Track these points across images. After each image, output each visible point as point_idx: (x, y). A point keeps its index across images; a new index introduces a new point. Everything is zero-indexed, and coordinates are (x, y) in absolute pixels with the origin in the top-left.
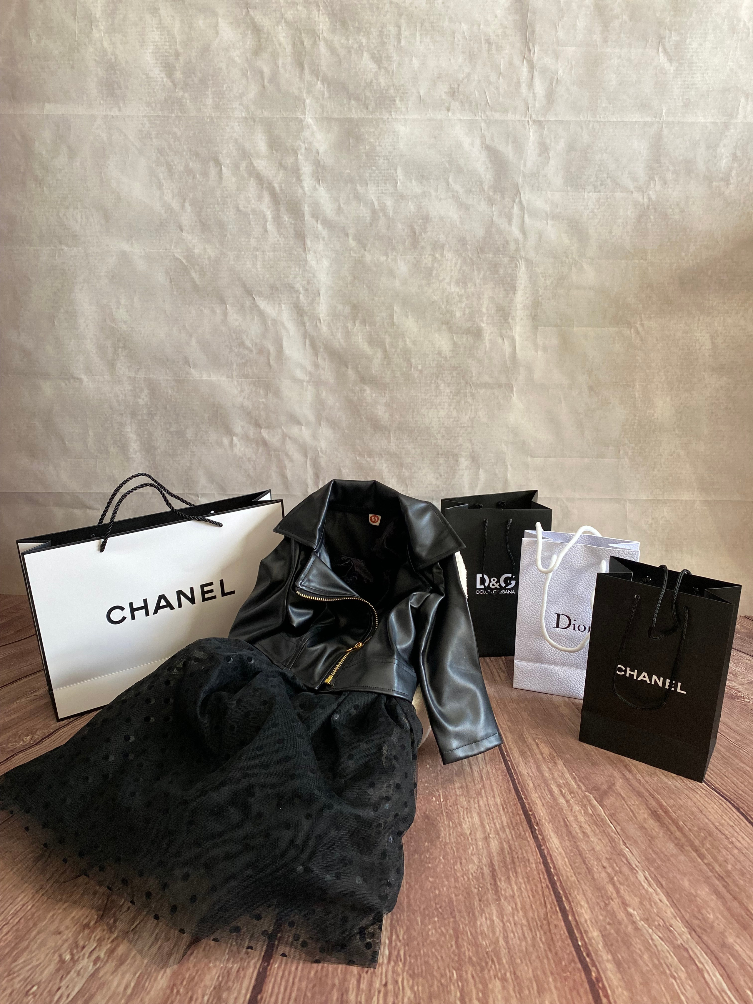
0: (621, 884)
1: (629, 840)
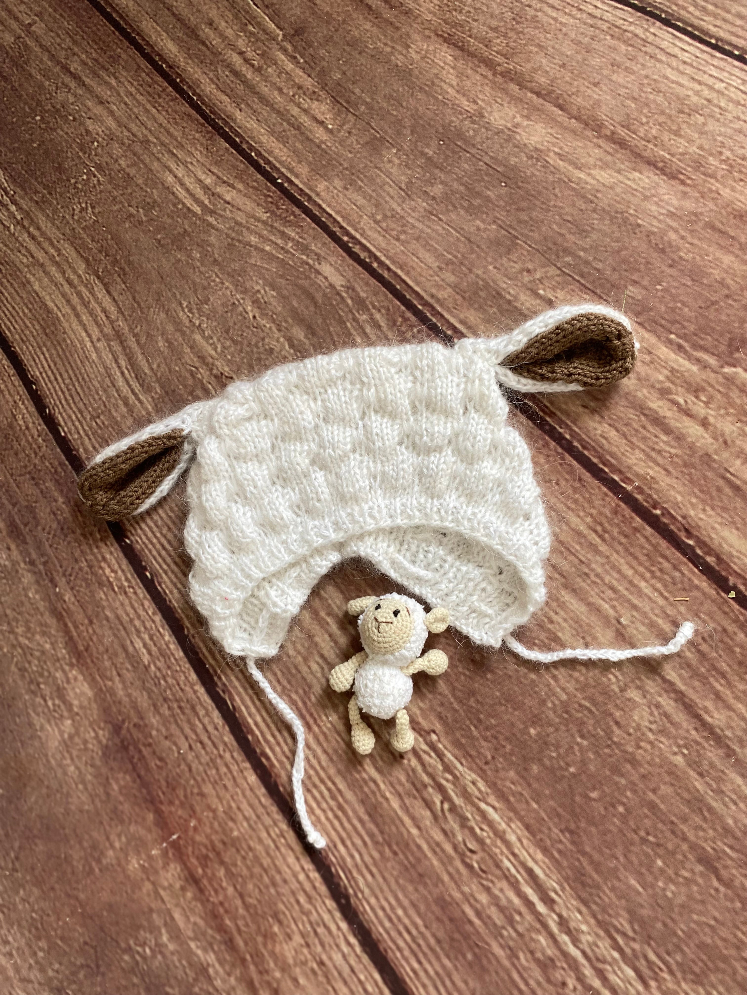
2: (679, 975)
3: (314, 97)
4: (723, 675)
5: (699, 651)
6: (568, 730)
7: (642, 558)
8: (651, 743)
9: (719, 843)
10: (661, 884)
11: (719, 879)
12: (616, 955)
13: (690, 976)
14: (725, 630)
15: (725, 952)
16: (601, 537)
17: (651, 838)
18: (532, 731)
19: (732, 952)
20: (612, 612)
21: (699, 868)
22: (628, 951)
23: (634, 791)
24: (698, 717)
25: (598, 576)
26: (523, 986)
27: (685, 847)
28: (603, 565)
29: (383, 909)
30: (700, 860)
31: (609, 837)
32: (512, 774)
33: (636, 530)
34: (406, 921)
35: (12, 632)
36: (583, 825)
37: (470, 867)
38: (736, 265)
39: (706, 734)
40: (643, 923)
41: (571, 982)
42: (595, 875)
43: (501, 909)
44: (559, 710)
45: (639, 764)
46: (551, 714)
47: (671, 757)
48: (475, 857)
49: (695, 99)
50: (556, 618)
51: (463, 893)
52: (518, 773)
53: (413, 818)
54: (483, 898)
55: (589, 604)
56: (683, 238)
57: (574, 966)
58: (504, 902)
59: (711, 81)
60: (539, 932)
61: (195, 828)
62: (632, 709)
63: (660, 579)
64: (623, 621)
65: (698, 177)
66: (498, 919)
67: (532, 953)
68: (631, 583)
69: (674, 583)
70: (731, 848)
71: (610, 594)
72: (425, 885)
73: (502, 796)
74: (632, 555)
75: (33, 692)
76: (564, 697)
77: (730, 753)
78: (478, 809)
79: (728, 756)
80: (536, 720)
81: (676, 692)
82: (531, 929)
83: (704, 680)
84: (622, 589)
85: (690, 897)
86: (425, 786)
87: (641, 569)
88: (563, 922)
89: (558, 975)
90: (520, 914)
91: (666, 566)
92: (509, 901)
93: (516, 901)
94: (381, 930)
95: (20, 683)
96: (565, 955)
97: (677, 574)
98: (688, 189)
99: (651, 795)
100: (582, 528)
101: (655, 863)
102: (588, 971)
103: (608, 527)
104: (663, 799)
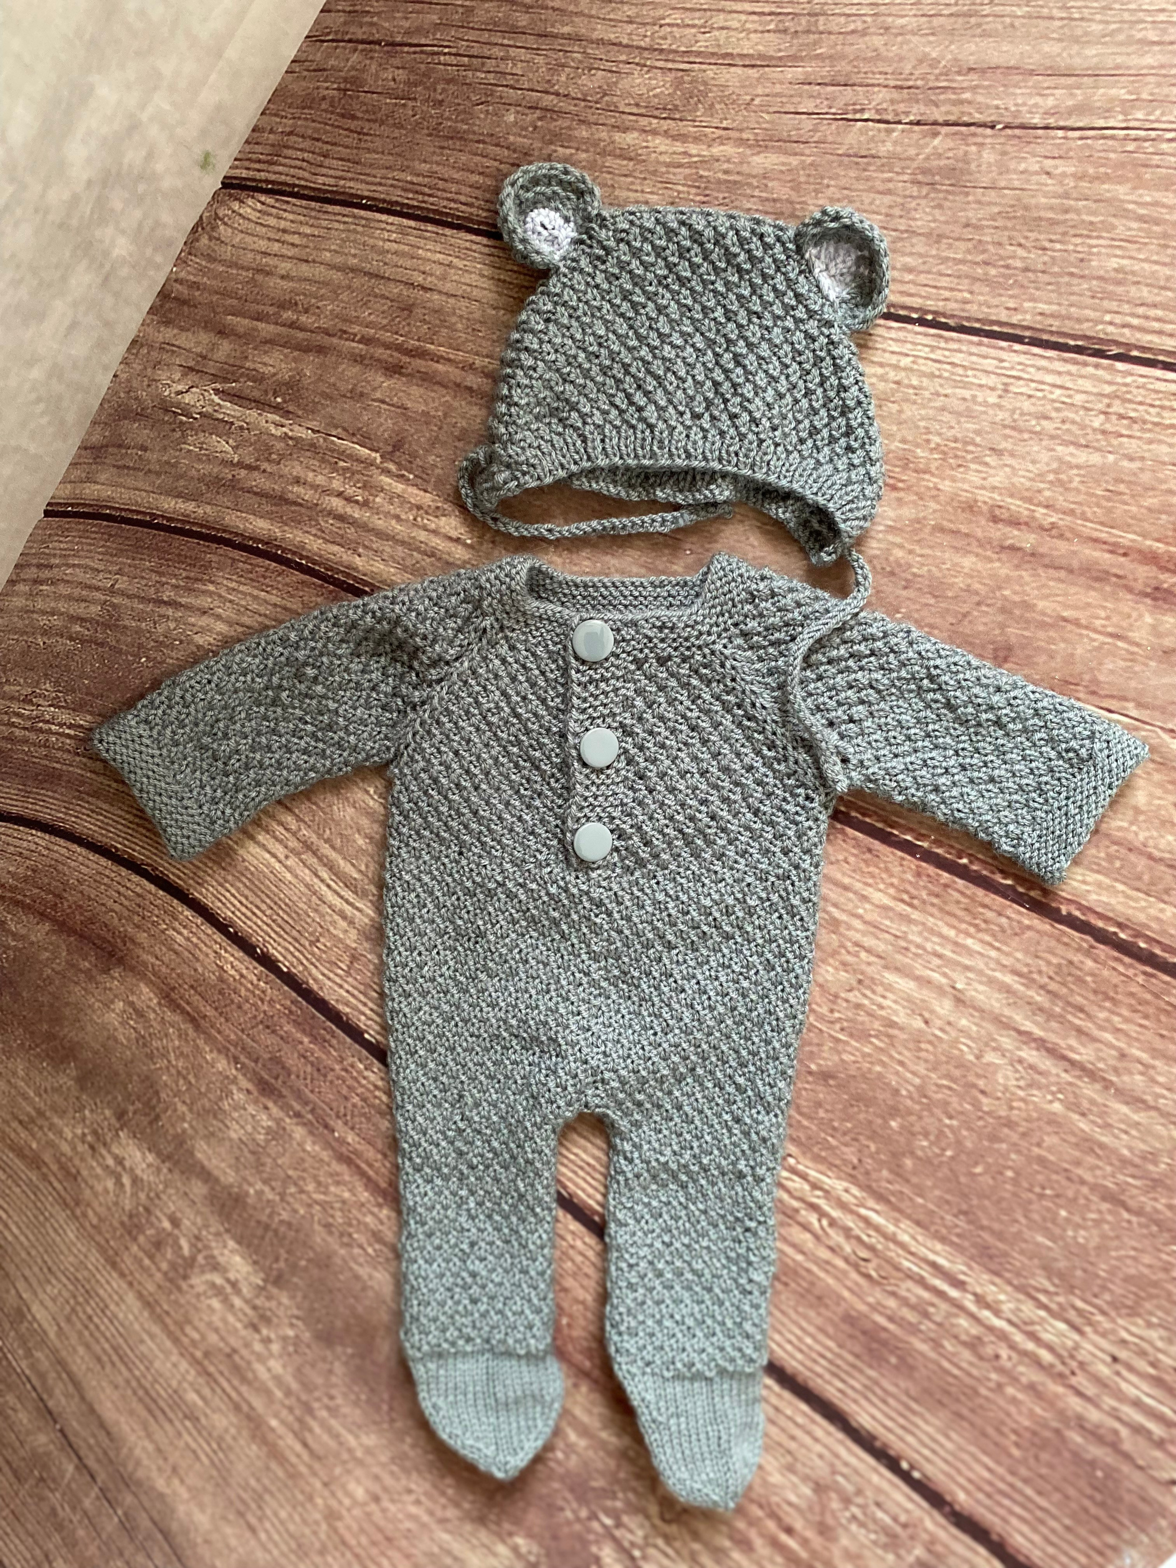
2: (1113, 1314)
3: (438, 512)
4: (1081, 1010)
5: (1049, 992)
6: (932, 1115)
7: (960, 913)
8: (1022, 1100)
9: (1121, 1177)
10: (1070, 1233)
11: (1128, 1210)
12: (1042, 1313)
13: (1124, 1311)
14: (1071, 962)
15: (1154, 1278)
16: (910, 905)
17: (1048, 1192)
18: (893, 1124)
19: (1161, 1275)
20: (944, 981)
21: (1105, 1206)
22: (1053, 1306)
23: (1019, 1152)
24: (1064, 1058)
25: (918, 946)
26: (955, 1371)
27: (1085, 1190)
28: (920, 933)
29: (790, 1342)
30: (1104, 1199)
31: (1004, 1205)
32: (885, 1173)
33: (946, 886)
34: (818, 1347)
35: (302, 1191)
36: (975, 1202)
37: (868, 1277)
38: (979, 566)
39: (1078, 1073)
40: (1061, 1276)
41: (1004, 1353)
42: (1000, 1245)
43: (913, 1307)
44: (916, 1096)
45: (1017, 1124)
46: (909, 1103)
47: (1047, 1107)
48: (871, 1266)
49: (881, 386)
50: (886, 1003)
51: (869, 1304)
52: (891, 1171)
53: (794, 1246)
54: (892, 1303)
55: (918, 979)
56: (911, 552)
57: (1003, 1337)
58: (913, 1300)
59: (894, 359)
60: (956, 1316)
61: (569, 1325)
62: (995, 1073)
63: (986, 931)
64: (959, 986)
65: (909, 476)
66: (911, 1316)
67: (956, 1337)
68: (956, 944)
69: (1003, 931)
70: (1133, 1176)
71: (937, 961)
72: (827, 1306)
73: (880, 1197)
74: (949, 913)
75: (348, 1245)
76: (917, 1081)
77: (1108, 1085)
78: (860, 1216)
79: (1106, 1088)
80: (894, 1111)
81: (1035, 1040)
82: (949, 1315)
83: (1061, 1019)
84: (948, 954)
85: (1104, 1236)
86: (797, 1211)
87: (964, 926)
88: (980, 1300)
89: (989, 1350)
90: (933, 1305)
91: (990, 915)
92: (919, 1297)
93: (926, 1295)
94: (794, 1363)
95: (329, 1239)
96: (991, 1329)
97: (1004, 920)
98: (901, 494)
99: (1036, 1150)
100: (887, 901)
101: (1057, 1214)
102: (1018, 1338)
103: (914, 892)
104: (1049, 1149)
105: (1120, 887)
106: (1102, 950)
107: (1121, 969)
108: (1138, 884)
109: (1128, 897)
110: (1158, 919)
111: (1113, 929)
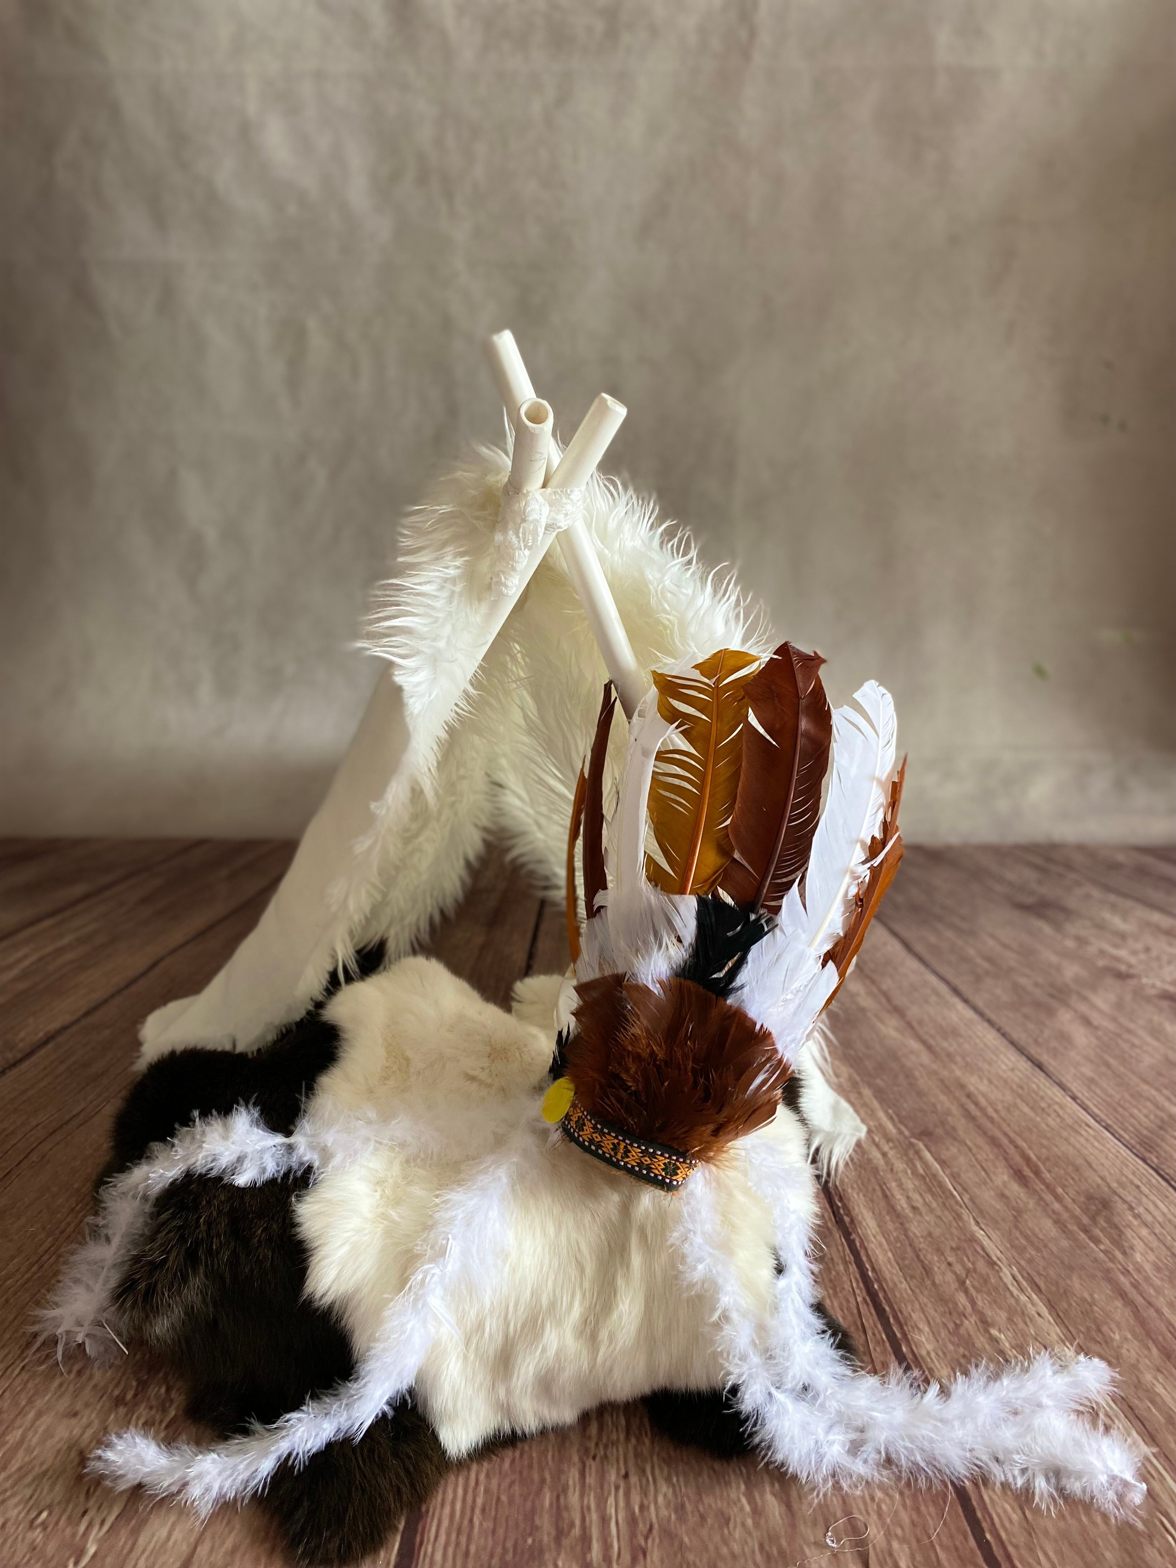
0: (978, 1291)
1: (984, 1218)
105: (890, 1254)
106: (853, 1268)
107: (854, 1285)
108: (901, 1262)
109: (889, 1262)
110: (895, 1284)
111: (868, 1266)
